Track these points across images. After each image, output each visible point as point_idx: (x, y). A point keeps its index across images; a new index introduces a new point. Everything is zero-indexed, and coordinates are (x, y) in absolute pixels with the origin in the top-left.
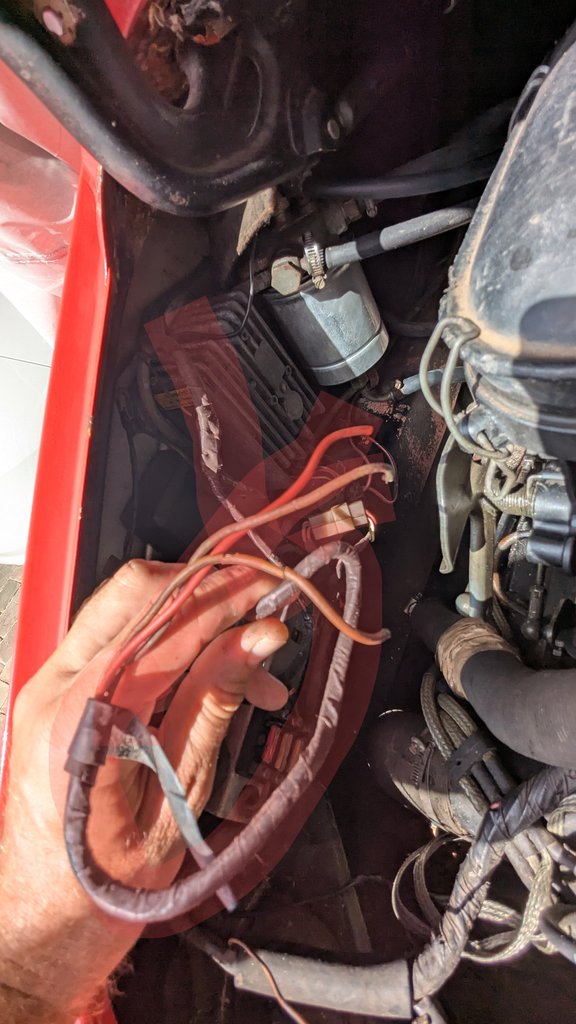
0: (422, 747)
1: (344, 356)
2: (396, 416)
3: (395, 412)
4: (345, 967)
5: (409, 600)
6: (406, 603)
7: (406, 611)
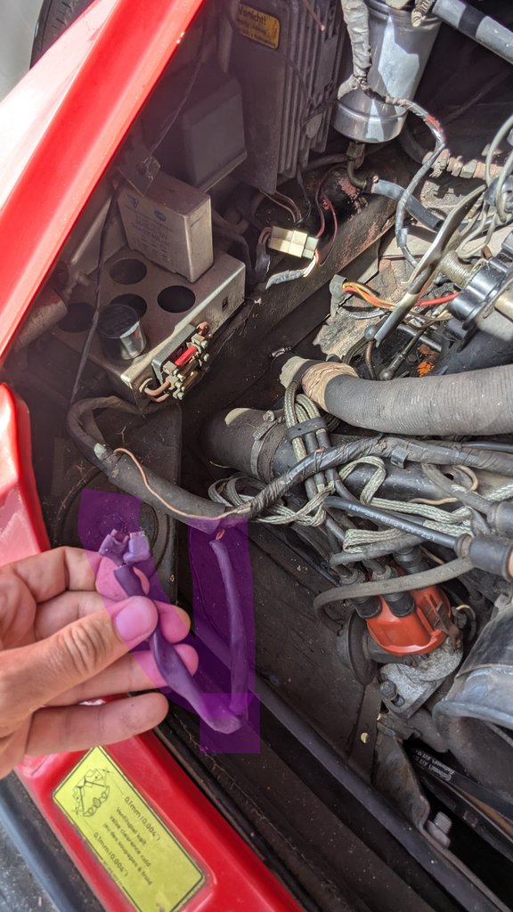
0: (272, 418)
1: (372, 113)
2: (356, 204)
3: (357, 200)
4: (188, 493)
5: (280, 348)
6: (277, 348)
7: (273, 354)
